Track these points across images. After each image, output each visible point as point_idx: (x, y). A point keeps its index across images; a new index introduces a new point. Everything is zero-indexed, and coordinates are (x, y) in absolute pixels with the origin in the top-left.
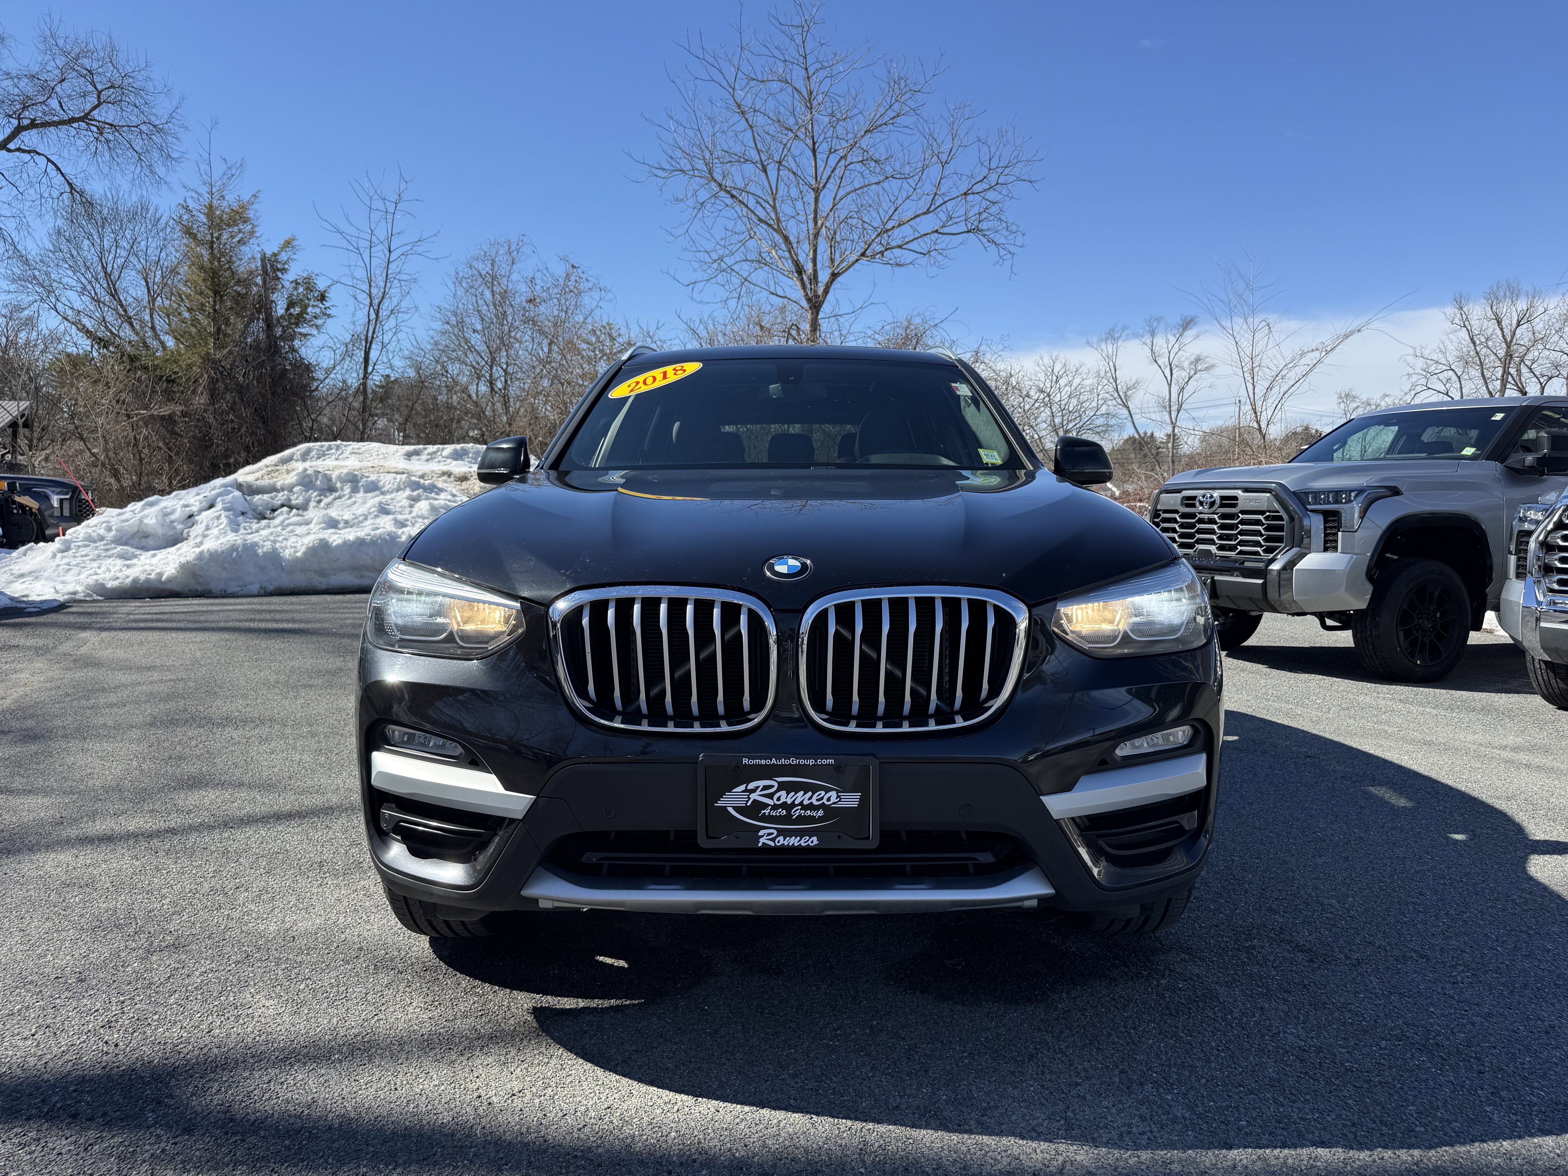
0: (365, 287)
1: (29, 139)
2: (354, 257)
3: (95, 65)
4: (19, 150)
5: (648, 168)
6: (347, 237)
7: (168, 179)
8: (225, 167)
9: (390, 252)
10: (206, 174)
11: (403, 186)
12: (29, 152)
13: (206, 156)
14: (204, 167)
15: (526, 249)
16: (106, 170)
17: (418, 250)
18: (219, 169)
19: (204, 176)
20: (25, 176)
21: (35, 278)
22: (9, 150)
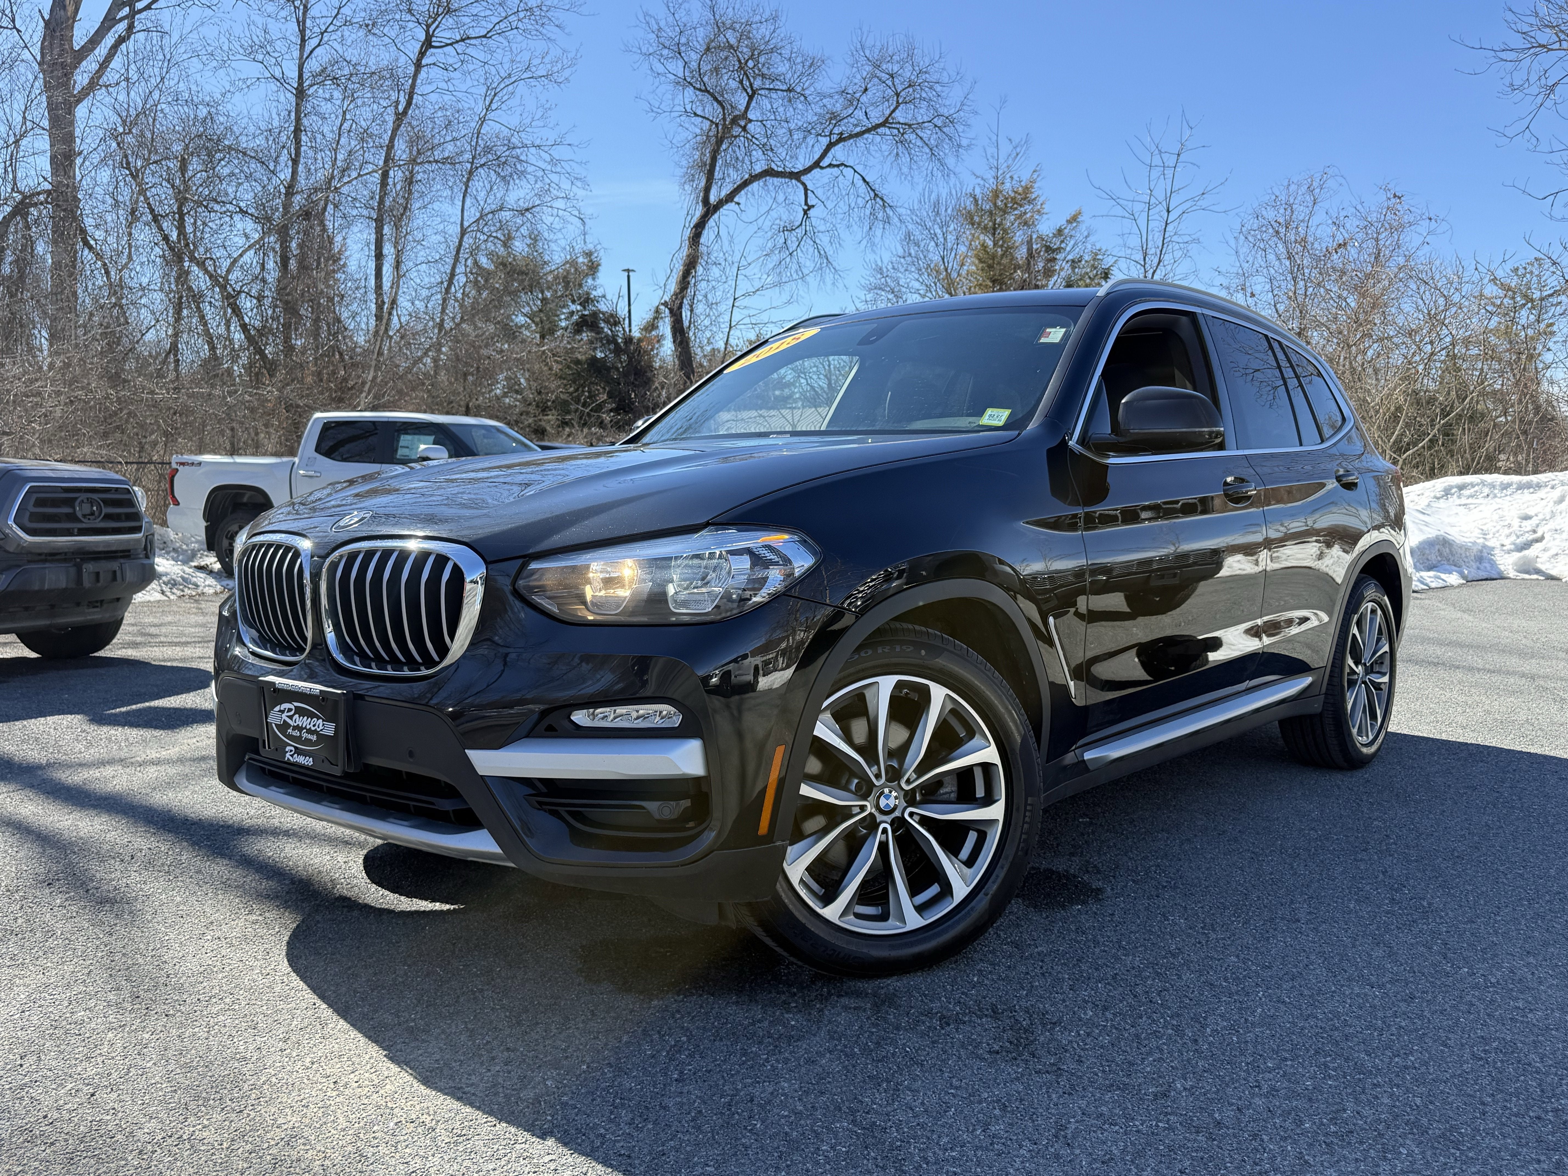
0: (1139, 257)
1: (838, 153)
2: (1128, 223)
3: (896, 68)
4: (830, 165)
5: (1493, 53)
6: (1121, 202)
7: (957, 170)
8: (1011, 148)
9: (1168, 211)
10: (993, 157)
11: (1187, 133)
12: (838, 166)
13: (994, 138)
14: (991, 150)
15: (1331, 183)
16: (905, 170)
17: (1203, 203)
18: (1006, 148)
19: (991, 160)
20: (836, 189)
21: (887, 285)
22: (822, 168)
